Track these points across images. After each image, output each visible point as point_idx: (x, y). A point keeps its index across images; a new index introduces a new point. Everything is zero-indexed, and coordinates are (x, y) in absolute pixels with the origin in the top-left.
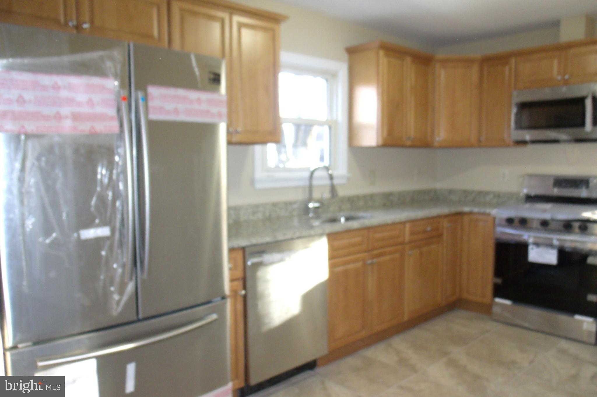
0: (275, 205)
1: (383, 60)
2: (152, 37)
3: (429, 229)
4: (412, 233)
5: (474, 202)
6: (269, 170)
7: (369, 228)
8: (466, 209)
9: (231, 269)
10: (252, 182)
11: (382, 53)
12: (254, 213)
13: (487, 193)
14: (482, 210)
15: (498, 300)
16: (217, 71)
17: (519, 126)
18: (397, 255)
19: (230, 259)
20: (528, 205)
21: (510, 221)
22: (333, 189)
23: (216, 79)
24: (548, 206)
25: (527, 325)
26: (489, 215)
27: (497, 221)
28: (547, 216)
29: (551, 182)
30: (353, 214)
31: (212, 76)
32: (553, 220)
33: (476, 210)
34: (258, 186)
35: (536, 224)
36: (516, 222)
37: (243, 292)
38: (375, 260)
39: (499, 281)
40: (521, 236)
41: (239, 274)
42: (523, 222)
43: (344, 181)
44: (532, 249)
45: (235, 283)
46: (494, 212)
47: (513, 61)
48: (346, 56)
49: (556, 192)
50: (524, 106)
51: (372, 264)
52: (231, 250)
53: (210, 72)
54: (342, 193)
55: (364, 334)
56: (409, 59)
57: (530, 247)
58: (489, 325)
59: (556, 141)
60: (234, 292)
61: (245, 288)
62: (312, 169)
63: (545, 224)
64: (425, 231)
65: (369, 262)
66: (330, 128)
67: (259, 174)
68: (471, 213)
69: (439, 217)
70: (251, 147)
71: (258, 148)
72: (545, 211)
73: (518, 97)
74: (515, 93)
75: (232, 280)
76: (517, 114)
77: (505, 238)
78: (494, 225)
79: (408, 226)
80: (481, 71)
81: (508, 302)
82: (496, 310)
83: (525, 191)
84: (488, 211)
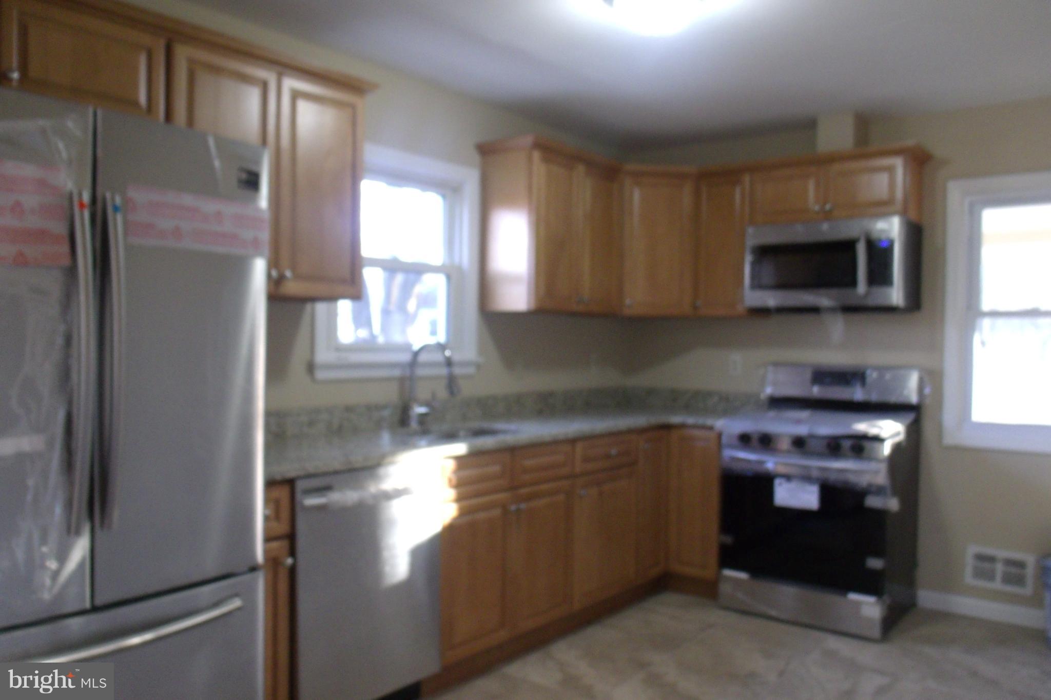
0: (349, 409)
1: (540, 168)
2: (135, 104)
3: (614, 451)
4: (586, 460)
5: (688, 408)
6: (340, 348)
7: (512, 450)
8: (676, 419)
9: (267, 519)
10: (311, 367)
11: (536, 155)
12: (311, 424)
13: (709, 394)
14: (701, 421)
15: (728, 573)
16: (253, 168)
17: (757, 285)
18: (561, 498)
19: (267, 500)
20: (772, 414)
21: (745, 440)
22: (452, 382)
23: (251, 182)
24: (804, 414)
25: (774, 613)
26: (711, 428)
27: (724, 440)
28: (802, 430)
29: (808, 375)
30: (486, 425)
31: (244, 176)
32: (812, 436)
33: (691, 420)
34: (320, 375)
35: (785, 444)
36: (755, 442)
37: (289, 561)
38: (523, 506)
39: (728, 540)
40: (762, 463)
41: (282, 528)
42: (766, 442)
43: (471, 370)
44: (780, 484)
45: (275, 545)
46: (720, 424)
47: (747, 178)
48: (476, 157)
49: (816, 391)
50: (764, 252)
51: (518, 510)
52: (270, 484)
53: (242, 170)
54: (467, 390)
55: (503, 635)
56: (581, 169)
57: (777, 482)
58: (715, 615)
59: (814, 310)
60: (273, 561)
61: (292, 552)
62: (416, 347)
63: (799, 443)
64: (608, 456)
65: (513, 508)
66: (449, 277)
67: (323, 356)
68: (683, 426)
69: (630, 431)
70: (308, 307)
71: (321, 308)
72: (798, 422)
73: (754, 237)
74: (750, 230)
75: (268, 539)
76: (754, 264)
77: (737, 467)
78: (720, 446)
79: (579, 448)
80: (697, 193)
81: (742, 575)
82: (725, 589)
83: (769, 391)
84: (709, 422)
